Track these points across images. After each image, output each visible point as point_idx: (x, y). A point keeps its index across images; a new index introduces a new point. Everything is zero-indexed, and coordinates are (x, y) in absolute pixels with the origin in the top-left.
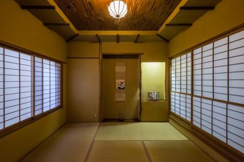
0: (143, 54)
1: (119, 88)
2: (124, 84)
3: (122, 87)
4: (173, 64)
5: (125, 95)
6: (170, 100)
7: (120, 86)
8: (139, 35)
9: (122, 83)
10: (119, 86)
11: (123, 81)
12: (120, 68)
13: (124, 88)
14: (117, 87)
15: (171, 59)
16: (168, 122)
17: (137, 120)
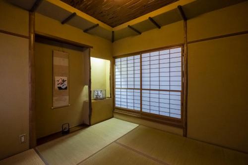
0: (92, 47)
1: (60, 88)
2: (66, 83)
3: (63, 87)
4: (117, 64)
5: (67, 97)
6: (114, 96)
7: (61, 86)
8: (98, 25)
9: (64, 81)
10: (59, 86)
11: (65, 78)
12: (61, 60)
13: (66, 88)
14: (56, 86)
15: (115, 58)
16: (113, 117)
17: (84, 125)
